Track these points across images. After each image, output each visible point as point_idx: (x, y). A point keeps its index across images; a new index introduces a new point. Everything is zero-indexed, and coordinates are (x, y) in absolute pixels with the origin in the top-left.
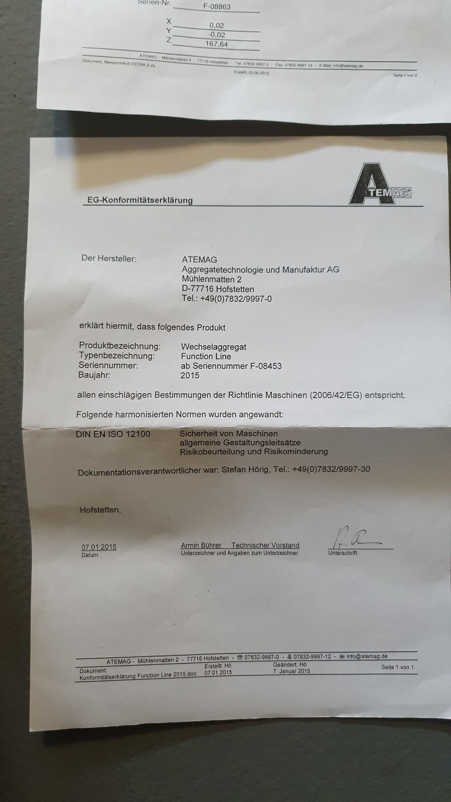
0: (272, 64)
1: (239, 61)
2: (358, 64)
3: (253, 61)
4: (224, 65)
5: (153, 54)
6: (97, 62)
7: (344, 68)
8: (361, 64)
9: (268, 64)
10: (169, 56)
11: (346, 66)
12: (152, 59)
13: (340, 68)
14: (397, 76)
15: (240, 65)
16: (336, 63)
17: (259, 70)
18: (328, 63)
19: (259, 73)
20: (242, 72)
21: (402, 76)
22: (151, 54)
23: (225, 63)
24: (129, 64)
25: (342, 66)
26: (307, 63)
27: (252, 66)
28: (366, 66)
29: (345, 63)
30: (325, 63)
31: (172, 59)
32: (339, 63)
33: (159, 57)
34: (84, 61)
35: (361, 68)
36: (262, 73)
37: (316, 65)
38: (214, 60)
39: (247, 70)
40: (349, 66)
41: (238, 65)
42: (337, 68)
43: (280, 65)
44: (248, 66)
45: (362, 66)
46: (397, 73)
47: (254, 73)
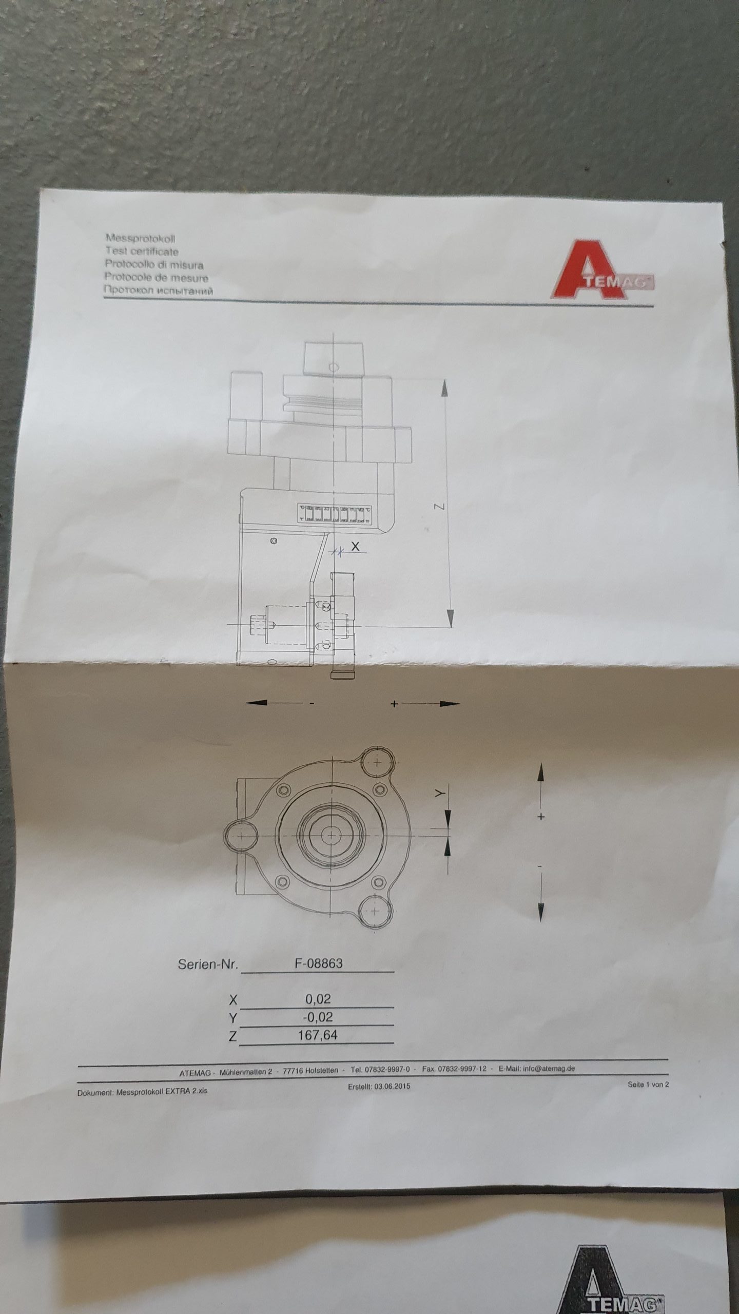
0: (417, 1069)
1: (357, 1066)
2: (566, 1065)
3: (381, 1065)
4: (331, 1075)
5: (204, 1069)
6: (103, 1093)
7: (541, 1073)
8: (573, 1064)
9: (408, 1069)
10: (233, 1068)
11: (545, 1069)
12: (202, 1077)
13: (535, 1073)
14: (634, 1085)
15: (359, 1074)
16: (527, 1065)
17: (393, 1081)
18: (514, 1065)
19: (394, 1086)
20: (362, 1088)
21: (642, 1085)
22: (201, 1068)
23: (332, 1071)
24: (160, 1092)
25: (538, 1069)
26: (478, 1065)
27: (381, 1074)
28: (580, 1068)
29: (543, 1065)
30: (509, 1064)
31: (238, 1073)
32: (534, 1065)
33: (215, 1072)
34: (81, 1093)
35: (571, 1072)
36: (398, 1086)
37: (493, 1068)
38: (312, 1066)
39: (372, 1082)
40: (550, 1069)
41: (355, 1074)
42: (531, 1073)
43: (429, 1070)
44: (372, 1074)
45: (573, 1069)
46: (634, 1080)
47: (383, 1086)
